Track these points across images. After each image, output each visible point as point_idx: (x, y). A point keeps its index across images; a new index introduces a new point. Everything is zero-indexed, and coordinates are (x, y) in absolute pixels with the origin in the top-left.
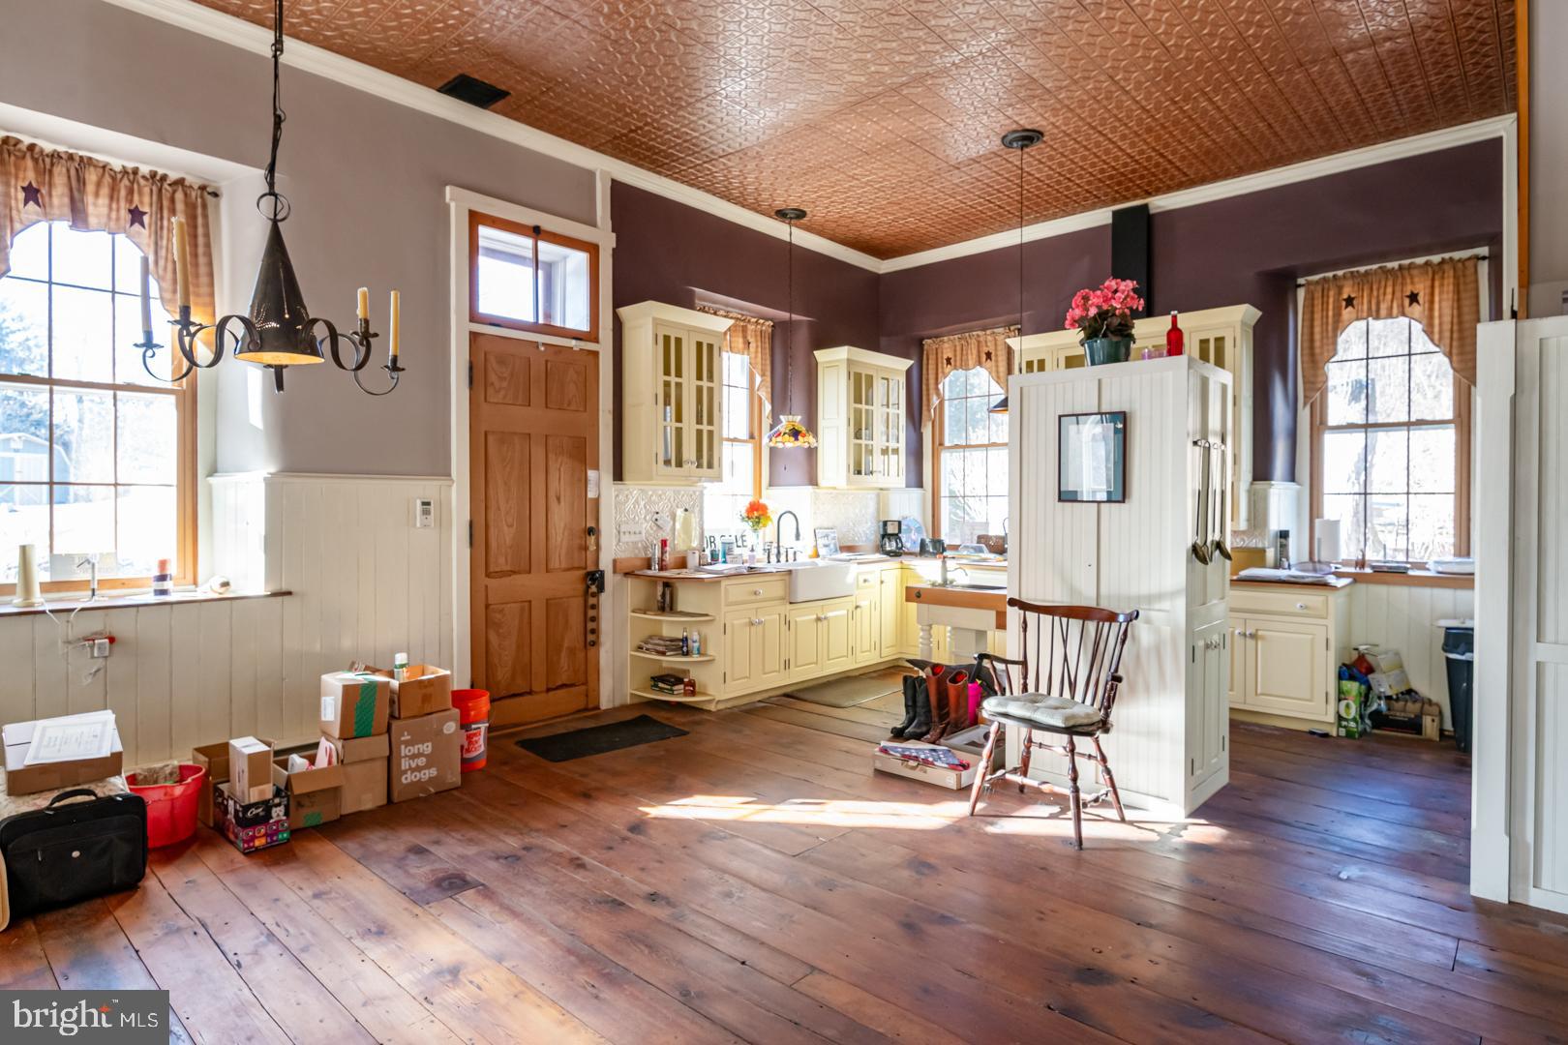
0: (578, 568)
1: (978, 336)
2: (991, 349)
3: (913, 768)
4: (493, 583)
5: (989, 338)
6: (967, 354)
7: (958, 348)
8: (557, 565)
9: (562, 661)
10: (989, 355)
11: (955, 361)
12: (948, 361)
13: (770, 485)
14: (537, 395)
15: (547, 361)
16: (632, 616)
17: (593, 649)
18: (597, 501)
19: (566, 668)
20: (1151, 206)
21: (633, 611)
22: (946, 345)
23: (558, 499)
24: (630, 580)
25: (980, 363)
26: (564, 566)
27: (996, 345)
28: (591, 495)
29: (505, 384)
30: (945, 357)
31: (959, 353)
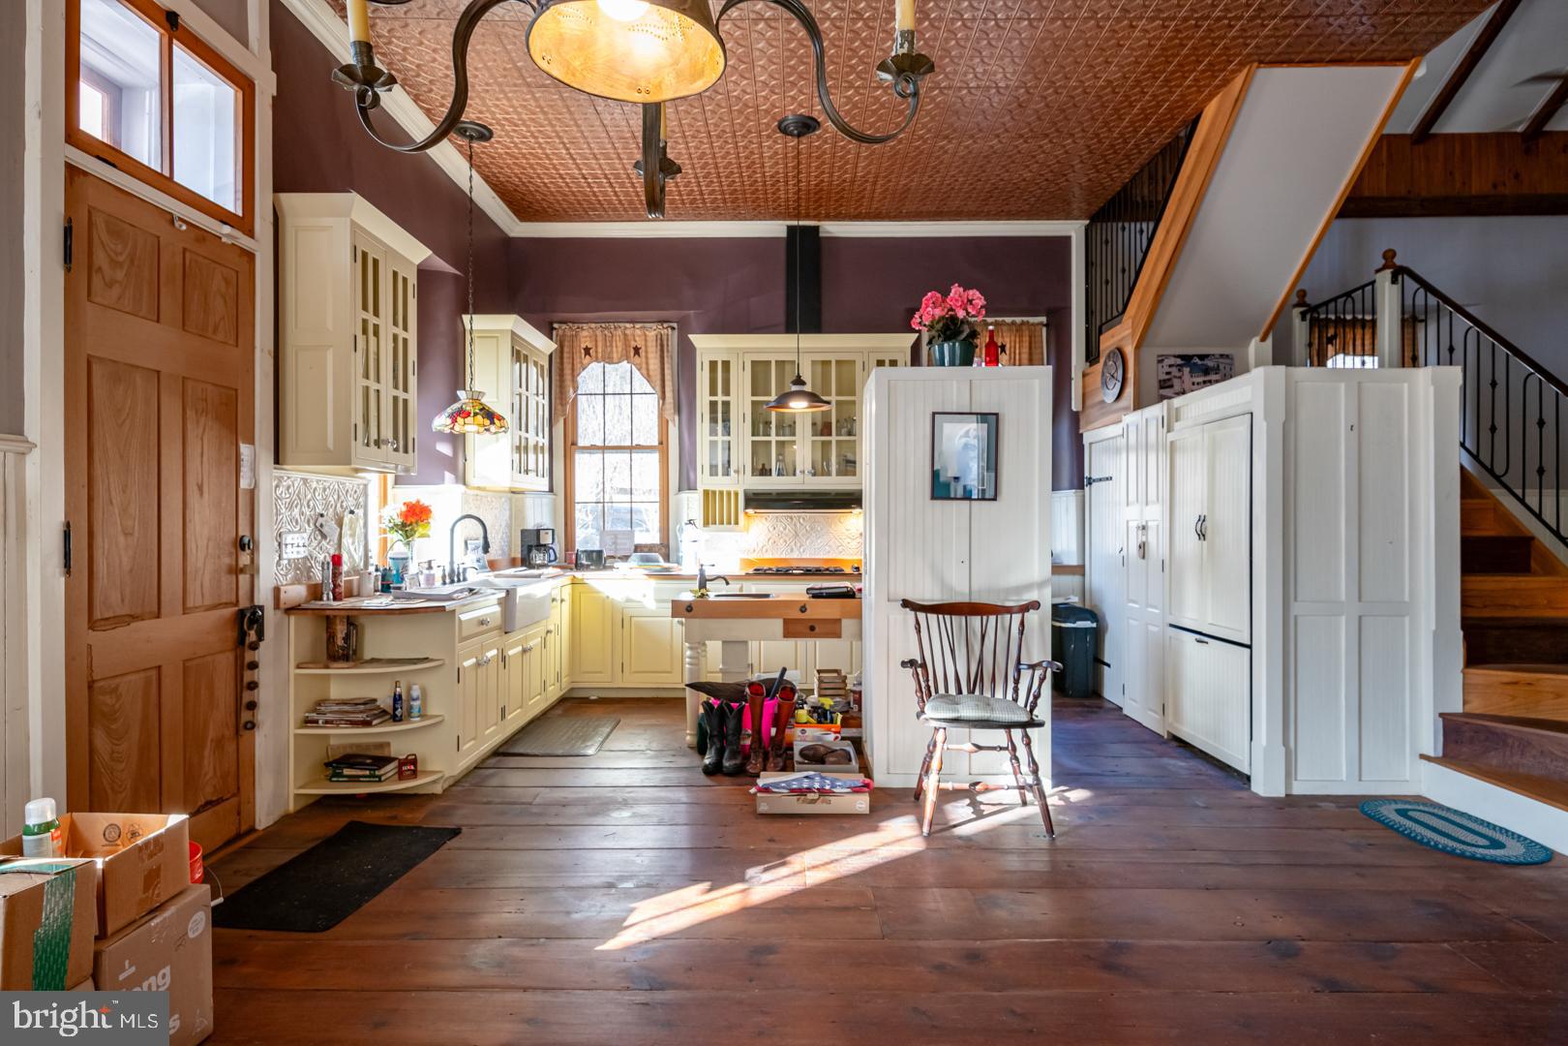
0: (227, 605)
1: (626, 328)
2: (640, 343)
3: (813, 801)
4: (96, 638)
5: (638, 332)
6: (611, 346)
7: (600, 339)
8: (199, 603)
9: (206, 762)
10: (637, 350)
11: (596, 352)
12: (587, 351)
13: (396, 484)
14: (169, 305)
15: (185, 250)
16: (296, 675)
17: (246, 734)
18: (252, 494)
19: (211, 774)
20: (821, 230)
21: (298, 667)
22: (585, 333)
23: (200, 488)
24: (293, 619)
25: (628, 358)
26: (208, 602)
27: (646, 341)
28: (245, 483)
29: (120, 275)
30: (583, 346)
31: (600, 344)
